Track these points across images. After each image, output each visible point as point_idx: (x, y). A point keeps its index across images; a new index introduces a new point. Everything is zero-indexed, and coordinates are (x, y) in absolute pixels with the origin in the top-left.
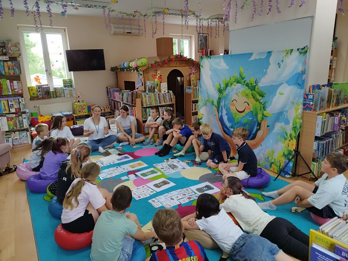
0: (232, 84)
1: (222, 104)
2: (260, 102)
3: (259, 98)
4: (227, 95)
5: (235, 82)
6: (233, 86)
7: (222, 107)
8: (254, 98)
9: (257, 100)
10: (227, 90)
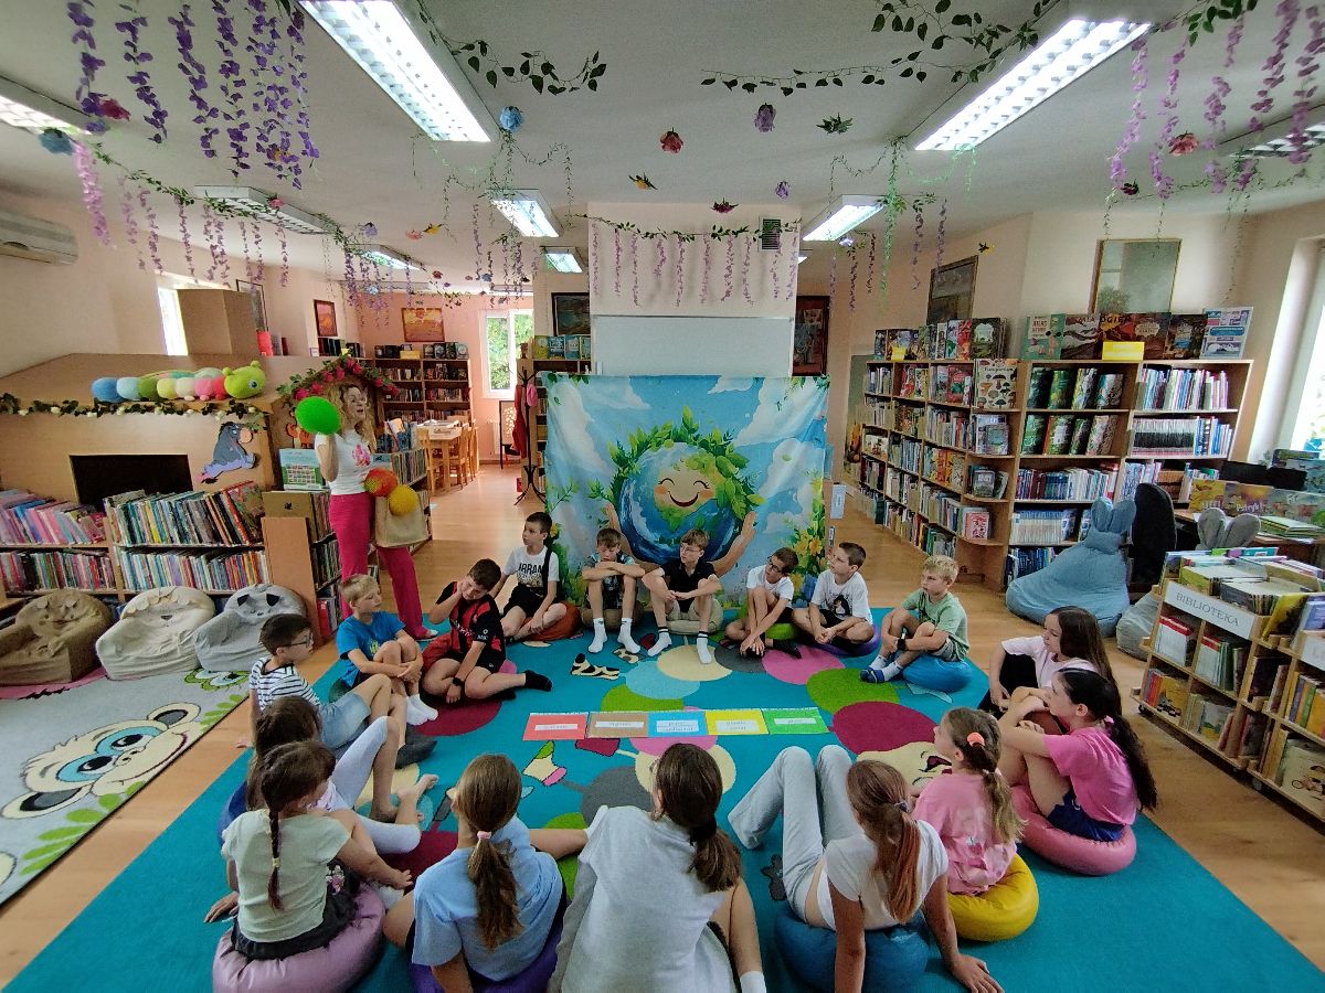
0: (659, 444)
1: (629, 490)
2: (734, 478)
3: (733, 469)
4: (645, 470)
5: (669, 438)
6: (663, 448)
7: (627, 498)
8: (720, 471)
9: (728, 475)
10: (643, 458)
